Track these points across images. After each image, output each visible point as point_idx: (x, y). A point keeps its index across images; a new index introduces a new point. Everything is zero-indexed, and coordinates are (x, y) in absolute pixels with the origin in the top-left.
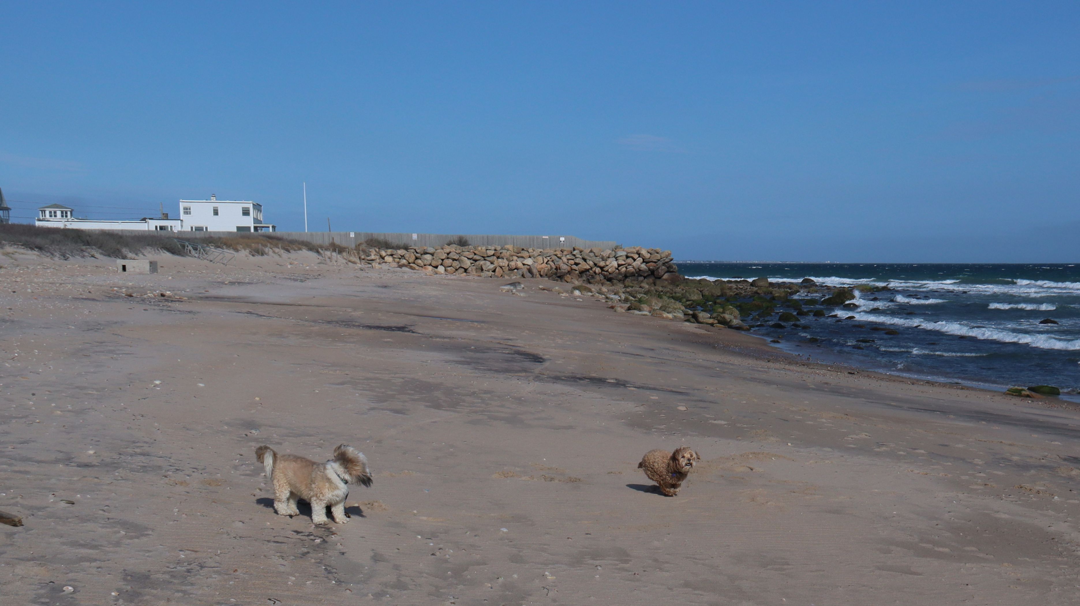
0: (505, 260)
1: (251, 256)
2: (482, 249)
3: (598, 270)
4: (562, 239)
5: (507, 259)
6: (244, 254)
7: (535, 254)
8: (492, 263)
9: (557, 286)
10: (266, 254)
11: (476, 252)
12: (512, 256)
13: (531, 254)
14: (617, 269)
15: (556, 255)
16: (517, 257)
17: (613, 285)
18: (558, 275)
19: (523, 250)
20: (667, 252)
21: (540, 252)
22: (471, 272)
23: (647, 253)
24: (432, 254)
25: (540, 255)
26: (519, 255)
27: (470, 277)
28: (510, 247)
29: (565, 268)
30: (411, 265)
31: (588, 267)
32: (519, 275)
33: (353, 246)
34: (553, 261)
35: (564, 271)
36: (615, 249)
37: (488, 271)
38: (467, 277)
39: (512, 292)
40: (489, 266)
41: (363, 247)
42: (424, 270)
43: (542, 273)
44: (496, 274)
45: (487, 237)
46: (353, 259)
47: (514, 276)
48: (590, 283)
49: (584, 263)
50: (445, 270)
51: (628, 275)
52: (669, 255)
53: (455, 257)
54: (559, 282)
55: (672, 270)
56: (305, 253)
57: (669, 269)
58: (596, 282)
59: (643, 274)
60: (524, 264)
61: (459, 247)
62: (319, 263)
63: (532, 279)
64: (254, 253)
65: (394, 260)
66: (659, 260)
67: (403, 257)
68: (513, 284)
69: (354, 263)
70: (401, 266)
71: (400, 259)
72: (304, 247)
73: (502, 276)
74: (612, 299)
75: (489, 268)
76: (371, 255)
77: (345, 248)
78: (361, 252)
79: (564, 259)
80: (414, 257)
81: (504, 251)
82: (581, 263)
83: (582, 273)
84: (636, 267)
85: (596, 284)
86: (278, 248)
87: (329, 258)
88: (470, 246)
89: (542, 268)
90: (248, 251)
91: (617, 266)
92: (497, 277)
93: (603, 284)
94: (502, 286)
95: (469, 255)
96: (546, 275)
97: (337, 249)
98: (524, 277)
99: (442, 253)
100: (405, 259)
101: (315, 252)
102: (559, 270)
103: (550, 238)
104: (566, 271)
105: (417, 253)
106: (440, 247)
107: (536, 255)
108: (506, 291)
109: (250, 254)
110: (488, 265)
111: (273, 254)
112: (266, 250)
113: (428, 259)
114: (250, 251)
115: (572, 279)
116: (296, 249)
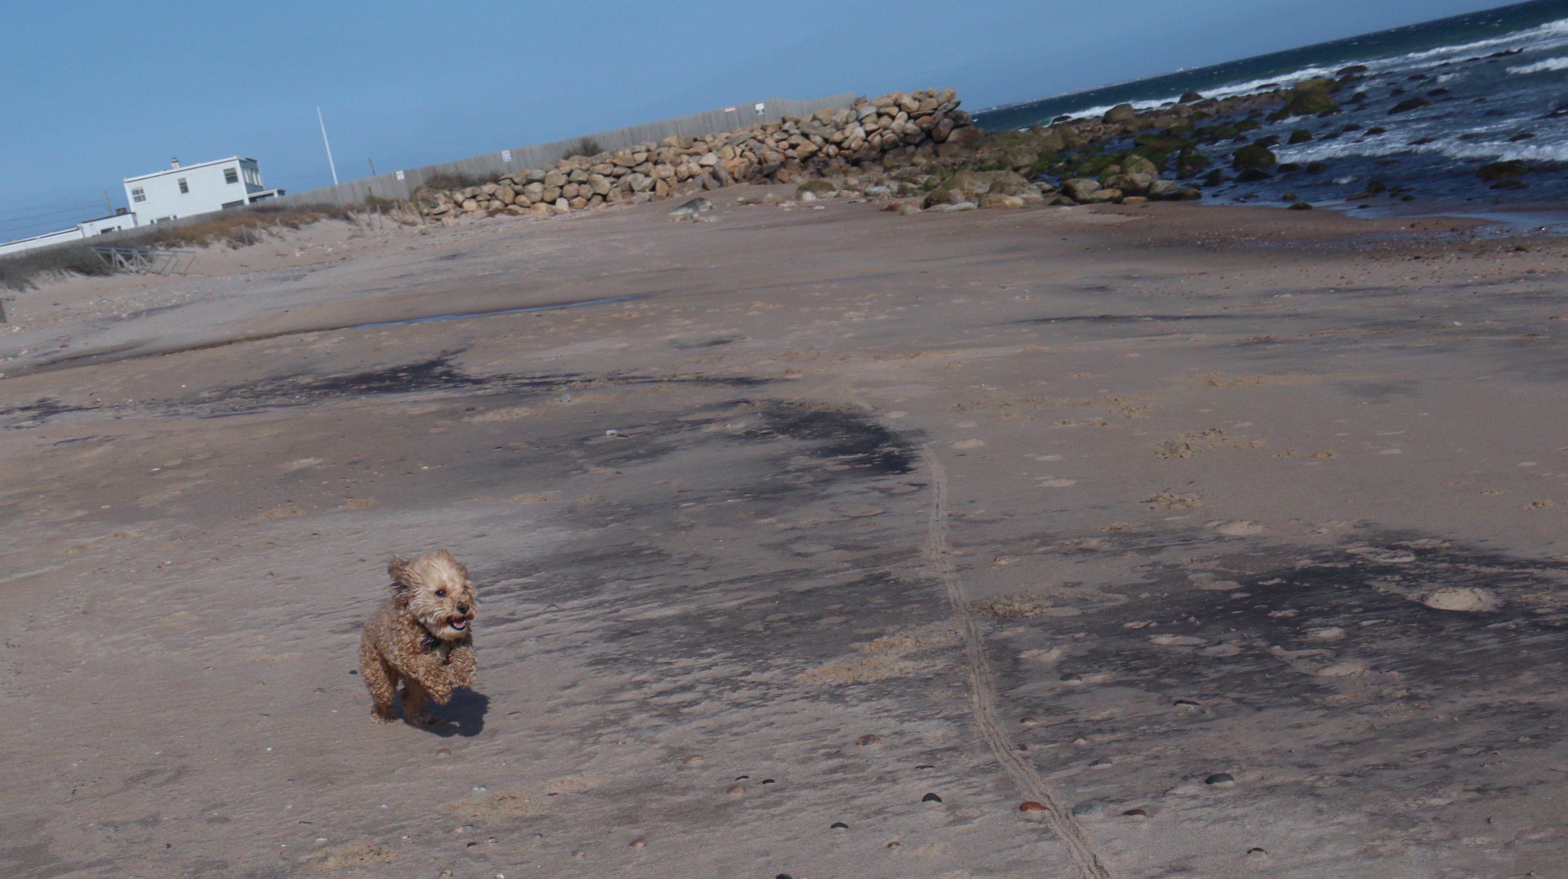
0: (669, 166)
1: (231, 250)
2: (624, 154)
3: (832, 150)
4: (760, 107)
5: (671, 163)
6: (218, 247)
7: (718, 143)
8: (647, 175)
9: (770, 193)
10: (257, 240)
11: (615, 161)
12: (679, 155)
13: (711, 145)
14: (866, 140)
15: (754, 138)
16: (688, 154)
17: (864, 171)
18: (765, 173)
19: (695, 140)
20: (947, 91)
21: (727, 138)
22: (614, 199)
23: (912, 101)
24: (542, 181)
25: (726, 144)
26: (691, 150)
27: (615, 208)
28: (671, 139)
29: (774, 158)
30: (510, 207)
31: (814, 148)
32: (698, 186)
33: (406, 195)
34: (751, 150)
35: (773, 163)
36: (856, 104)
37: (643, 190)
38: (610, 209)
39: (692, 218)
40: (642, 182)
41: (424, 193)
42: (533, 212)
43: (736, 175)
44: (658, 194)
45: (630, 131)
46: (410, 218)
47: (688, 190)
48: (823, 175)
49: (807, 141)
50: (570, 205)
51: (887, 147)
52: (952, 95)
53: (581, 179)
54: (769, 186)
55: (962, 122)
56: (325, 224)
57: (958, 121)
58: (834, 172)
59: (912, 141)
60: (702, 166)
61: (585, 158)
62: (351, 238)
63: (721, 190)
64: (235, 243)
65: (479, 206)
66: (936, 109)
67: (493, 196)
68: (692, 204)
69: (413, 224)
70: (492, 214)
71: (489, 200)
72: (322, 215)
73: (668, 195)
74: (877, 195)
75: (643, 184)
76: (438, 204)
77: (392, 202)
78: (420, 203)
79: (771, 142)
80: (512, 193)
81: (664, 150)
82: (799, 142)
83: (806, 160)
84: (898, 130)
85: (835, 175)
86: (276, 225)
87: (369, 225)
88: (604, 153)
89: (735, 166)
90: (224, 241)
91: (863, 135)
92: (661, 198)
93: (846, 173)
94: (673, 211)
95: (605, 169)
96: (744, 177)
97: (378, 206)
98: (707, 189)
99: (557, 175)
100: (497, 199)
101: (342, 220)
102: (765, 165)
103: (738, 109)
104: (778, 163)
105: (516, 184)
106: (552, 166)
107: (720, 145)
108: (681, 220)
109: (229, 246)
110: (640, 181)
111: (270, 239)
112: (256, 233)
113: (537, 191)
114: (229, 242)
115: (790, 174)
116: (309, 220)
